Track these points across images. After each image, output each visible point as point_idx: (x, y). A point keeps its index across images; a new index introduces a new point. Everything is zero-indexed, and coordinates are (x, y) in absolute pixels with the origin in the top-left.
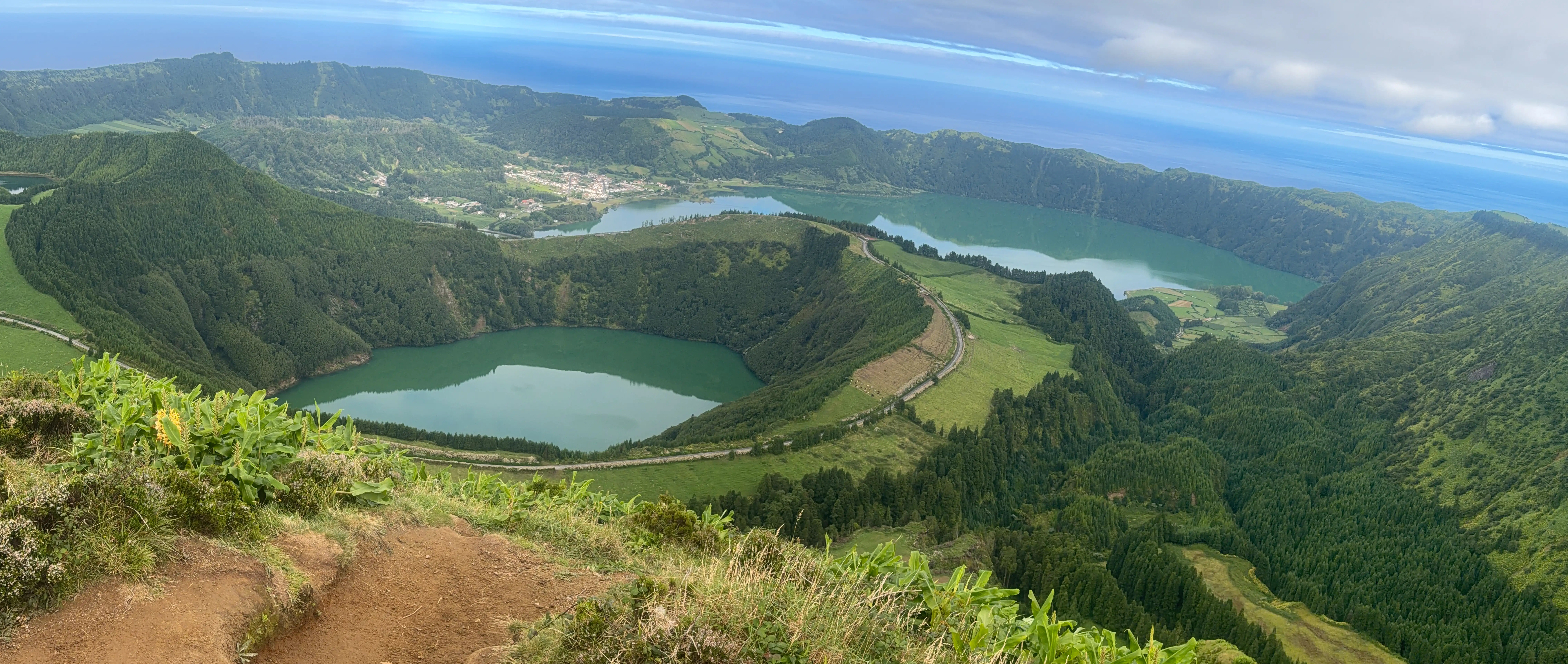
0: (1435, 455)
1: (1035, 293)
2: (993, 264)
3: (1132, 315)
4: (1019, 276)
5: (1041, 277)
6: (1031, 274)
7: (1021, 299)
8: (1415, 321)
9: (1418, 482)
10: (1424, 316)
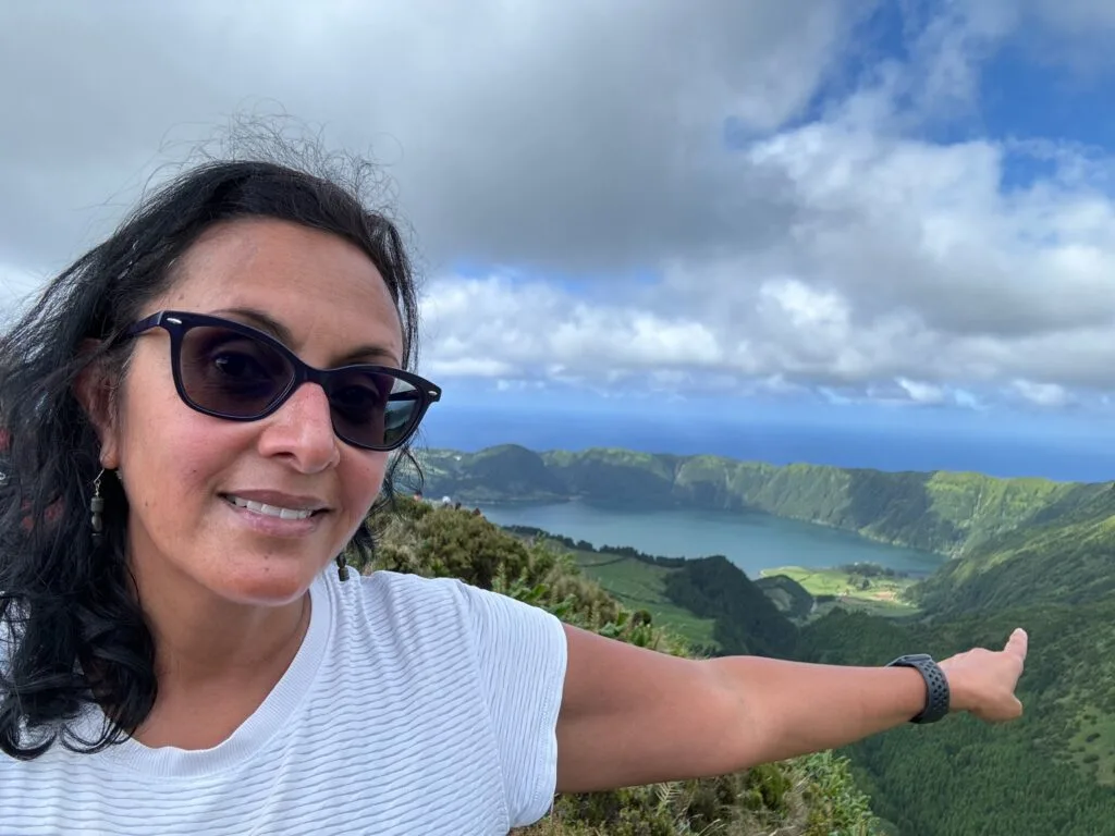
0: (1087, 729)
1: (676, 576)
2: (640, 553)
3: (766, 592)
4: (662, 562)
5: (680, 562)
6: (672, 560)
7: (666, 581)
8: (1058, 591)
9: (1070, 757)
10: (1067, 588)
